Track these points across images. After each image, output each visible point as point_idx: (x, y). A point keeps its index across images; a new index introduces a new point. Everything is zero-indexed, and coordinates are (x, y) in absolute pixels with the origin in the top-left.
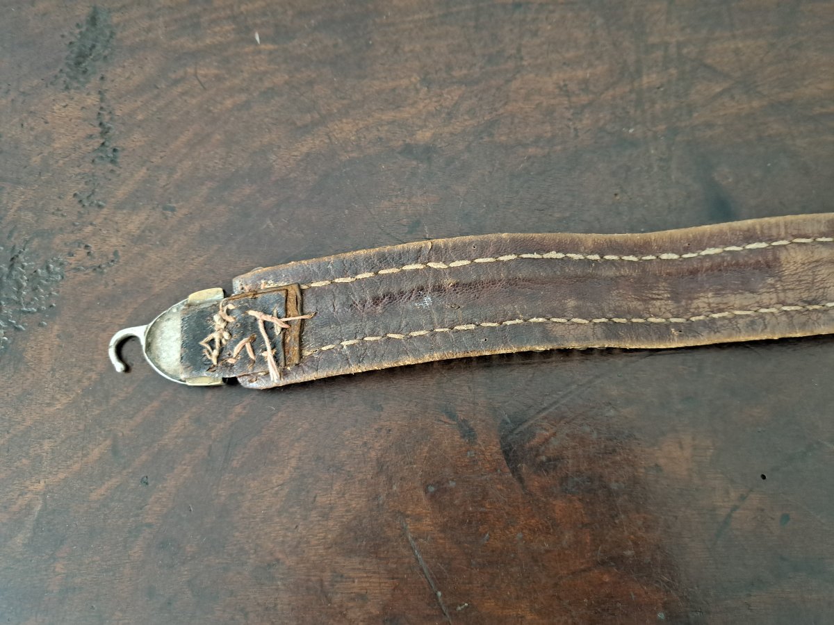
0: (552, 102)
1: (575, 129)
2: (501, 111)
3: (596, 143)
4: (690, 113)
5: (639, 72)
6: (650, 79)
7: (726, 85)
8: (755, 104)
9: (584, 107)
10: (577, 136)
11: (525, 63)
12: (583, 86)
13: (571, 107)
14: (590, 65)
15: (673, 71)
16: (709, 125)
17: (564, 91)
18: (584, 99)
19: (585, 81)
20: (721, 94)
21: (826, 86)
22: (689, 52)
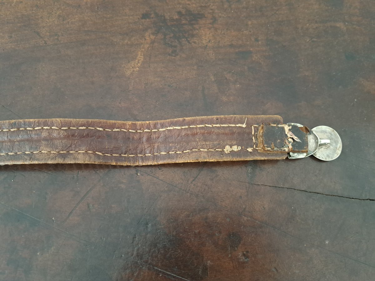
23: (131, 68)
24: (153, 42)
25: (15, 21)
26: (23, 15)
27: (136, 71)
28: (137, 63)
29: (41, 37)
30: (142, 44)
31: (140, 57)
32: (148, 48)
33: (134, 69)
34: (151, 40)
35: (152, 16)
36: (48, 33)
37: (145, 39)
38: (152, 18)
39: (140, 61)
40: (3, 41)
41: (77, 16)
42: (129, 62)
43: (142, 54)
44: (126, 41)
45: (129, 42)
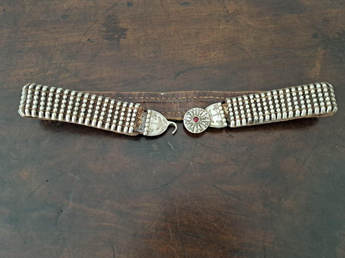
0: (21, 77)
2: (7, 79)
4: (57, 82)
5: (47, 71)
6: (50, 72)
7: (70, 75)
8: (77, 80)
9: (29, 79)
11: (17, 67)
12: (31, 74)
13: (26, 79)
14: (34, 68)
15: (57, 71)
16: (62, 86)
17: (25, 75)
18: (30, 77)
19: (32, 72)
20: (68, 77)
21: (98, 76)
22: (62, 66)
23: (314, 73)
24: (324, 55)
25: (225, 41)
26: (229, 37)
27: (318, 75)
28: (317, 69)
29: (246, 53)
30: (317, 56)
31: (318, 65)
32: (322, 58)
33: (316, 74)
34: (323, 53)
35: (320, 36)
36: (250, 50)
37: (319, 52)
38: (320, 37)
39: (319, 68)
40: (220, 56)
41: (267, 37)
42: (311, 69)
43: (319, 63)
44: (306, 54)
45: (308, 55)
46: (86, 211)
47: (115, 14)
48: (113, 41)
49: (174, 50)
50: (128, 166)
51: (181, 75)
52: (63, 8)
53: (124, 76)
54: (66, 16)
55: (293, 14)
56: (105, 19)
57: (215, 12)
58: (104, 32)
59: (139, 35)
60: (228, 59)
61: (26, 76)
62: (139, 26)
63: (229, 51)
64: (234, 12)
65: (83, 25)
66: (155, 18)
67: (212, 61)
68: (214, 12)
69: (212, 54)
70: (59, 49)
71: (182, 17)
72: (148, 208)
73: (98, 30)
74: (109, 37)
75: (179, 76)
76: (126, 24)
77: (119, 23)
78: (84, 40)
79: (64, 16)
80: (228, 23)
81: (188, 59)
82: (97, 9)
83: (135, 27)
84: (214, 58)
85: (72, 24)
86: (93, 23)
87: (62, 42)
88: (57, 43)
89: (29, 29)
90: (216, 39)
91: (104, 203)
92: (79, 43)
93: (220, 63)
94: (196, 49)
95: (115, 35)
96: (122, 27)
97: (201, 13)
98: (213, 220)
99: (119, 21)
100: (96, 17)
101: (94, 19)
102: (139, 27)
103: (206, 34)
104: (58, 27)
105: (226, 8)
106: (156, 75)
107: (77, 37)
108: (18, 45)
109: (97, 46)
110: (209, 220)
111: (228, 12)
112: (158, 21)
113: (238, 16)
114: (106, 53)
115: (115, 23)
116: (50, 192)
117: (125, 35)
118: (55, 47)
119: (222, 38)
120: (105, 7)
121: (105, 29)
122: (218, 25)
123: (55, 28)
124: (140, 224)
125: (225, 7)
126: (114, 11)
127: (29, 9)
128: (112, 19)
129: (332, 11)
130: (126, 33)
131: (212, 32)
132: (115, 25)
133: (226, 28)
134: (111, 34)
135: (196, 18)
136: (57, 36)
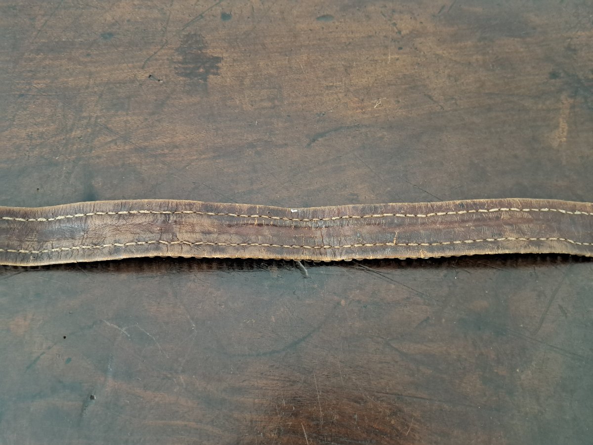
0: (22, 142)
1: (29, 156)
3: (37, 163)
4: (91, 151)
5: (71, 130)
6: (77, 133)
7: (114, 138)
8: (127, 147)
9: (37, 145)
10: (29, 159)
11: (15, 123)
12: (40, 135)
13: (30, 145)
14: (48, 125)
15: (89, 130)
16: (99, 157)
17: (30, 137)
18: (39, 141)
19: (43, 133)
20: (111, 142)
21: (167, 140)
22: (101, 121)
23: (557, 137)
24: (573, 107)
25: (397, 82)
26: (404, 75)
27: (564, 142)
28: (562, 132)
29: (435, 102)
30: (560, 108)
31: (563, 125)
32: (569, 113)
33: (561, 139)
34: (571, 104)
35: (562, 75)
36: (442, 97)
37: (563, 103)
38: (563, 77)
39: (565, 130)
40: (390, 106)
41: (470, 76)
42: (552, 131)
43: (565, 121)
44: (540, 106)
45: (544, 107)
46: (139, 396)
47: (199, 33)
48: (196, 79)
49: (306, 96)
50: (223, 306)
51: (320, 139)
52: (106, 20)
53: (216, 141)
54: (111, 34)
55: (512, 39)
56: (181, 41)
57: (378, 33)
58: (179, 62)
59: (242, 69)
60: (404, 113)
61: (31, 140)
62: (243, 53)
63: (405, 99)
64: (411, 32)
65: (141, 50)
66: (272, 40)
67: (376, 115)
68: (376, 32)
69: (375, 104)
70: (95, 92)
71: (319, 39)
72: (261, 388)
73: (168, 59)
74: (188, 72)
75: (316, 141)
76: (219, 50)
77: (206, 47)
78: (142, 76)
79: (108, 35)
80: (401, 51)
81: (332, 112)
82: (167, 24)
83: (236, 55)
84: (379, 110)
85: (120, 49)
86: (159, 47)
87: (102, 80)
88: (92, 82)
89: (40, 56)
90: (379, 77)
91: (175, 380)
92: (132, 81)
93: (390, 119)
94: (346, 95)
95: (199, 68)
96: (212, 56)
97: (352, 33)
98: (388, 412)
99: (206, 45)
100: (165, 38)
101: (162, 40)
102: (243, 55)
103: (362, 70)
104: (94, 53)
105: (397, 26)
106: (274, 139)
107: (128, 72)
108: (18, 84)
109: (166, 87)
110: (380, 412)
111: (400, 32)
112: (277, 46)
113: (418, 39)
114: (181, 99)
115: (200, 49)
116: (69, 360)
117: (218, 68)
118: (87, 87)
119: (391, 76)
120: (180, 21)
121: (181, 58)
122: (384, 54)
123: (88, 55)
124: (246, 421)
125: (395, 24)
126: (198, 27)
127: (42, 21)
128: (193, 41)
129: (579, 33)
130: (220, 65)
131: (374, 65)
132: (199, 52)
133: (398, 59)
134: (191, 66)
135: (343, 41)
136: (93, 69)
